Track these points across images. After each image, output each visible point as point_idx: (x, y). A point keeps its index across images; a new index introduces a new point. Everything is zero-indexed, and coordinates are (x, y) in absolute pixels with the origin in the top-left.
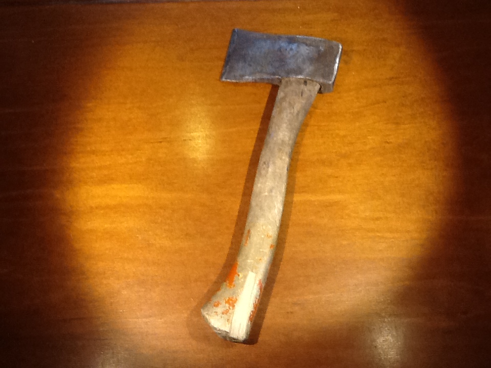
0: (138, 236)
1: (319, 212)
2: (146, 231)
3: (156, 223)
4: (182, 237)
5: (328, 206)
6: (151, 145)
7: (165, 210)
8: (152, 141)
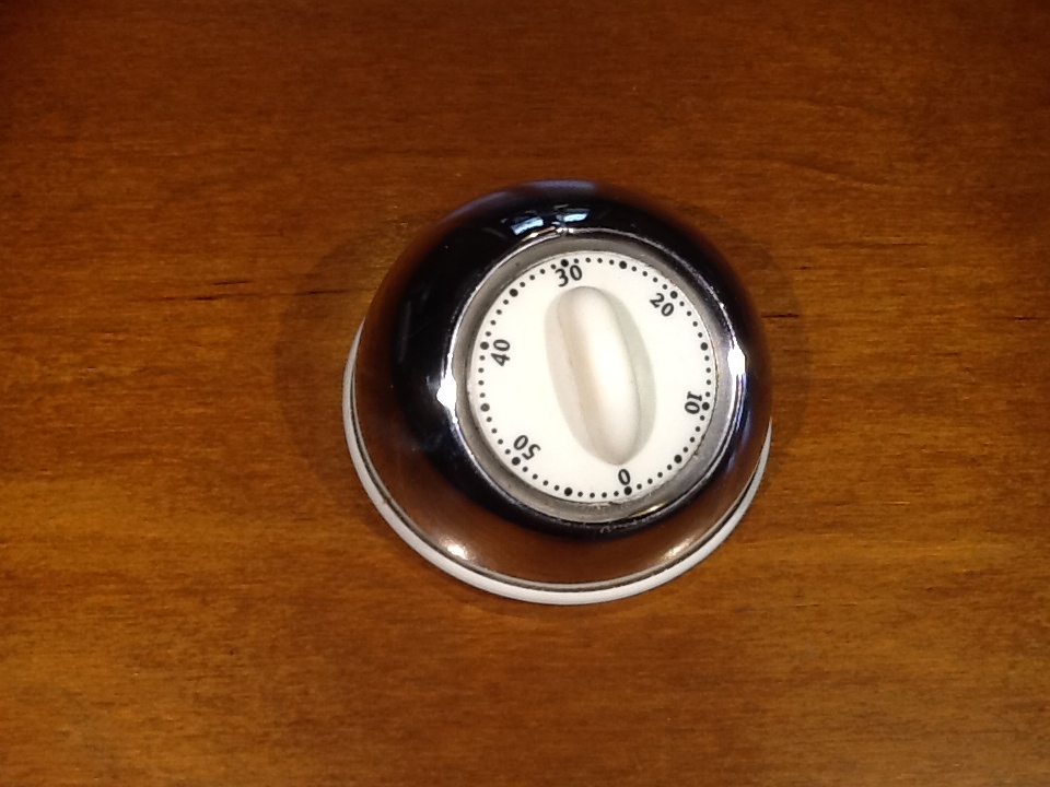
0: (65, 728)
1: (910, 617)
2: (108, 705)
3: (159, 665)
4: (276, 736)
5: (945, 593)
6: (167, 310)
7: (205, 603)
8: (173, 293)
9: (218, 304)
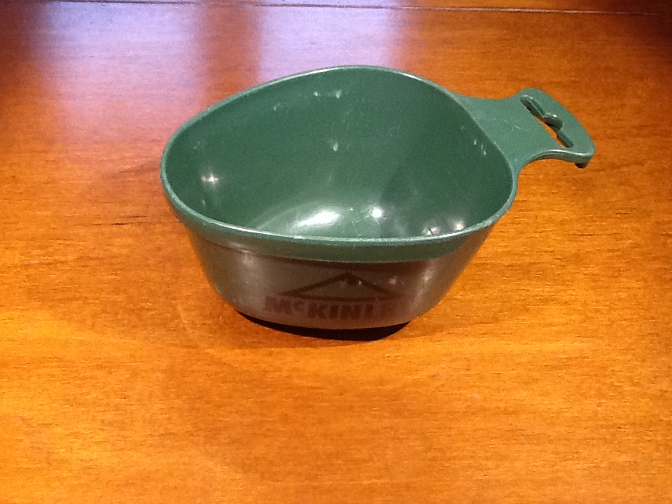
9: (125, 227)
